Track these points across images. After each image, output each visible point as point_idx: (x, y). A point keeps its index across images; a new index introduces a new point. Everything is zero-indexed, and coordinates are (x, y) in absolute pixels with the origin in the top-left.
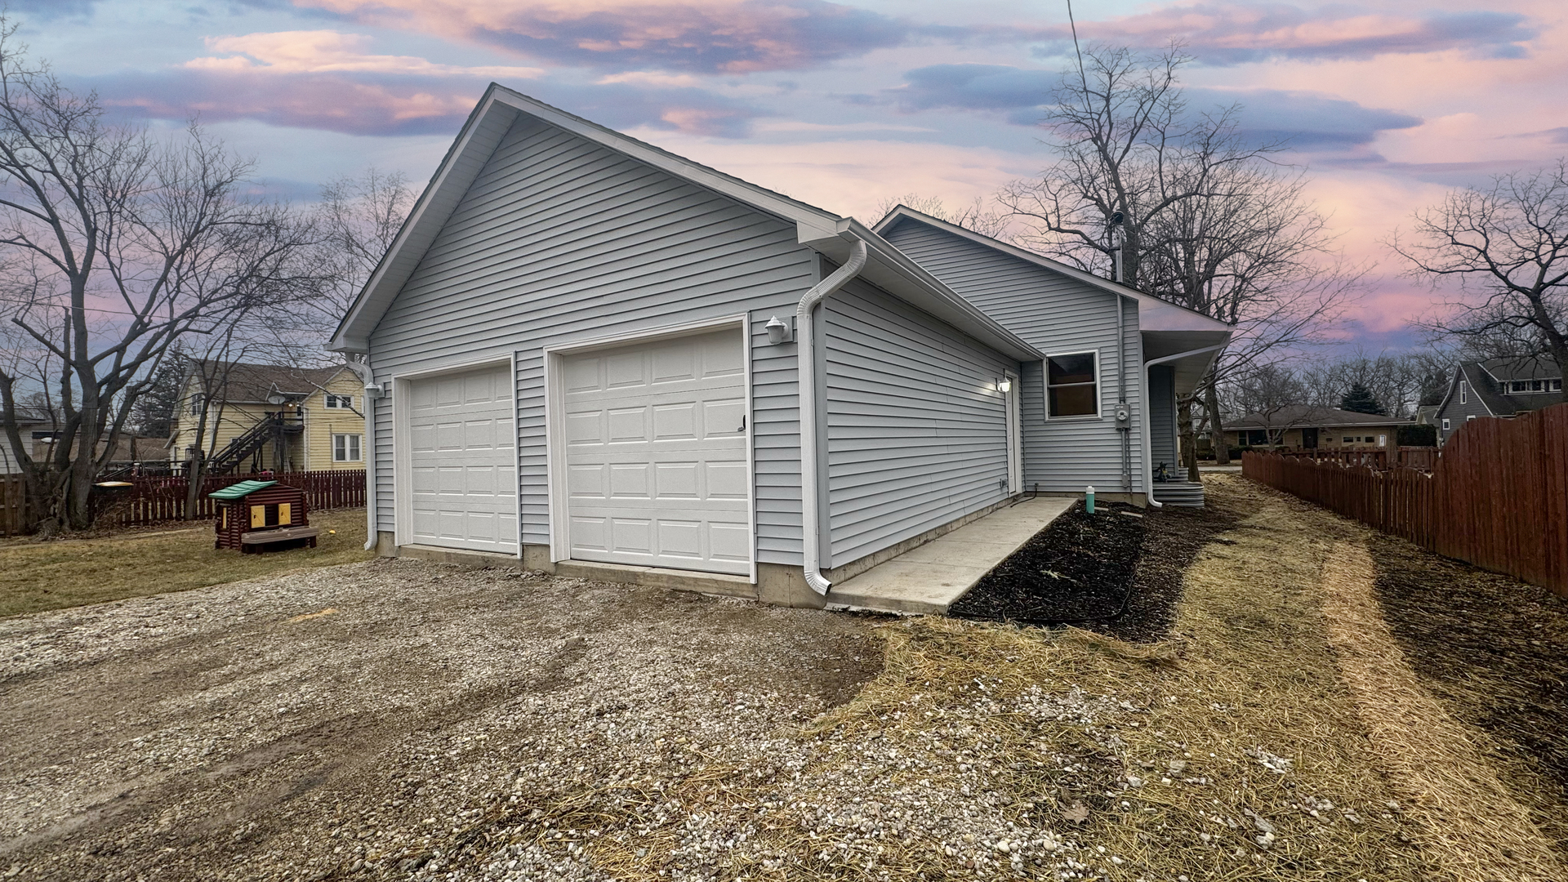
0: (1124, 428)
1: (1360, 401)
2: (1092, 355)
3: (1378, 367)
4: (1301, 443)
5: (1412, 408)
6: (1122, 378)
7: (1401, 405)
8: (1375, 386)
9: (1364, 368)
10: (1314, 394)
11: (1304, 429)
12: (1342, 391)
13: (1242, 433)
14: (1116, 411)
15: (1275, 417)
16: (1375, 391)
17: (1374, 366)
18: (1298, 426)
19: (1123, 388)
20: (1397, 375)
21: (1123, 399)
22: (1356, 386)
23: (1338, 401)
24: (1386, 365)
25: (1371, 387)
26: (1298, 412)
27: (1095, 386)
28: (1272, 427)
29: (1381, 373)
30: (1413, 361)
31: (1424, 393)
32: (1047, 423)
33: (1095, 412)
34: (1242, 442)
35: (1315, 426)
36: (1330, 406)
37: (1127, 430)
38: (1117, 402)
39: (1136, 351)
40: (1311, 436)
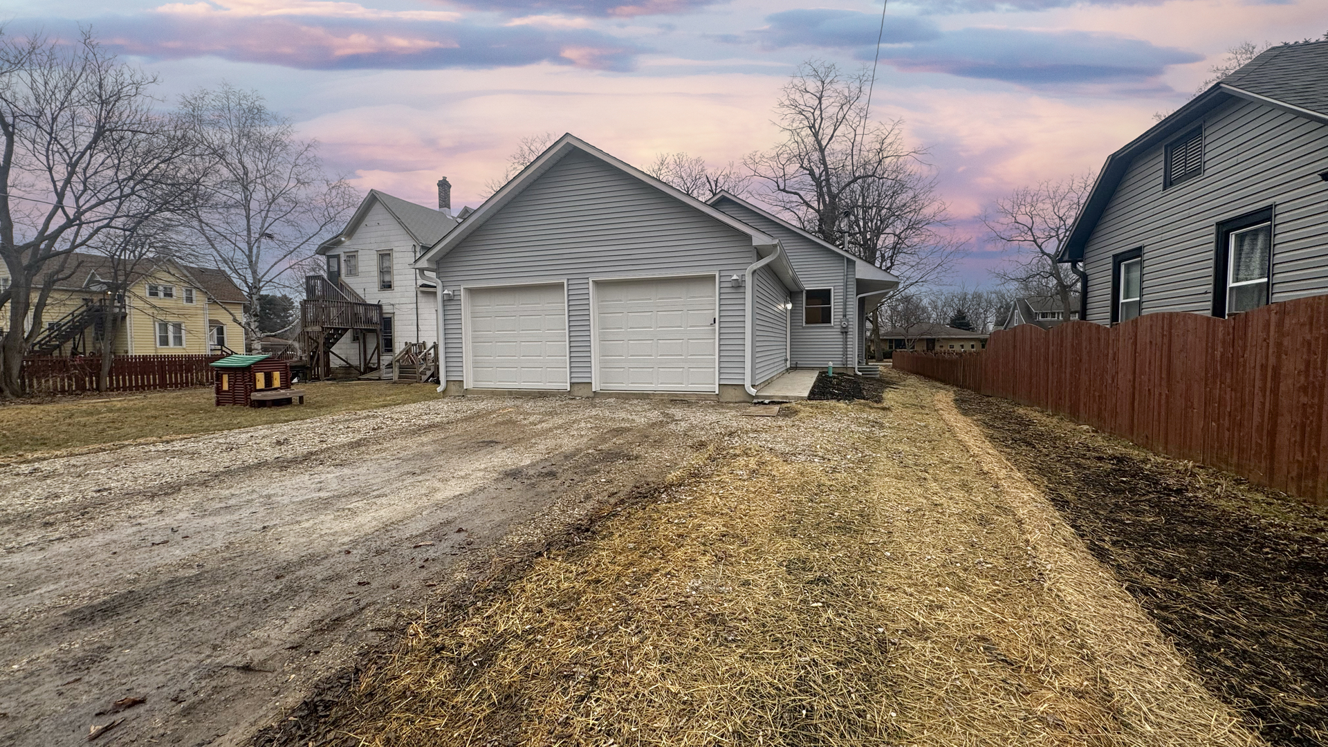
0: (845, 332)
1: (960, 322)
2: (830, 290)
3: (973, 298)
4: (925, 349)
5: (991, 327)
6: (845, 304)
7: (985, 325)
8: (971, 311)
9: (965, 299)
10: (934, 316)
11: (927, 339)
12: (951, 314)
13: (891, 341)
14: (841, 322)
15: (911, 330)
16: (970, 315)
17: (971, 297)
18: (925, 337)
19: (845, 309)
20: (984, 304)
21: (845, 316)
22: (959, 311)
23: (948, 321)
24: (977, 297)
25: (968, 311)
26: (925, 327)
27: (830, 307)
28: (910, 337)
29: (974, 303)
30: (994, 295)
31: (997, 317)
32: (804, 328)
33: (830, 322)
34: (891, 347)
35: (934, 337)
36: (943, 325)
37: (846, 332)
38: (841, 317)
39: (853, 289)
40: (931, 343)
